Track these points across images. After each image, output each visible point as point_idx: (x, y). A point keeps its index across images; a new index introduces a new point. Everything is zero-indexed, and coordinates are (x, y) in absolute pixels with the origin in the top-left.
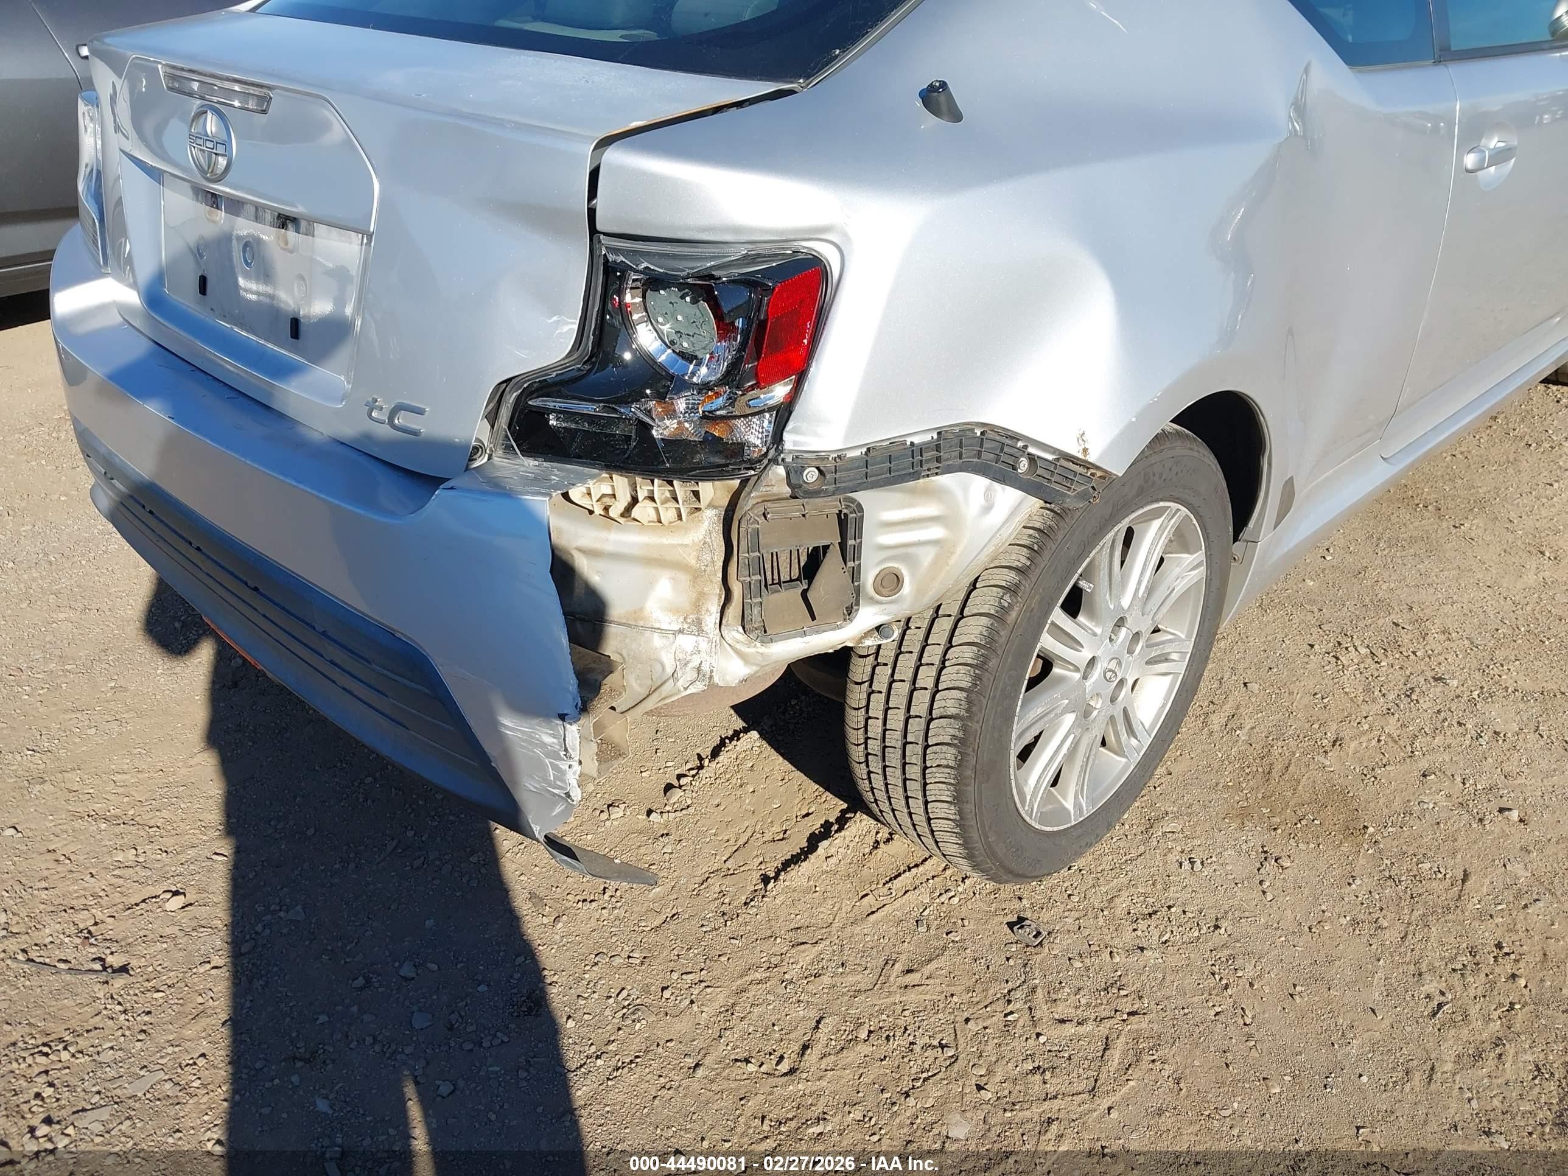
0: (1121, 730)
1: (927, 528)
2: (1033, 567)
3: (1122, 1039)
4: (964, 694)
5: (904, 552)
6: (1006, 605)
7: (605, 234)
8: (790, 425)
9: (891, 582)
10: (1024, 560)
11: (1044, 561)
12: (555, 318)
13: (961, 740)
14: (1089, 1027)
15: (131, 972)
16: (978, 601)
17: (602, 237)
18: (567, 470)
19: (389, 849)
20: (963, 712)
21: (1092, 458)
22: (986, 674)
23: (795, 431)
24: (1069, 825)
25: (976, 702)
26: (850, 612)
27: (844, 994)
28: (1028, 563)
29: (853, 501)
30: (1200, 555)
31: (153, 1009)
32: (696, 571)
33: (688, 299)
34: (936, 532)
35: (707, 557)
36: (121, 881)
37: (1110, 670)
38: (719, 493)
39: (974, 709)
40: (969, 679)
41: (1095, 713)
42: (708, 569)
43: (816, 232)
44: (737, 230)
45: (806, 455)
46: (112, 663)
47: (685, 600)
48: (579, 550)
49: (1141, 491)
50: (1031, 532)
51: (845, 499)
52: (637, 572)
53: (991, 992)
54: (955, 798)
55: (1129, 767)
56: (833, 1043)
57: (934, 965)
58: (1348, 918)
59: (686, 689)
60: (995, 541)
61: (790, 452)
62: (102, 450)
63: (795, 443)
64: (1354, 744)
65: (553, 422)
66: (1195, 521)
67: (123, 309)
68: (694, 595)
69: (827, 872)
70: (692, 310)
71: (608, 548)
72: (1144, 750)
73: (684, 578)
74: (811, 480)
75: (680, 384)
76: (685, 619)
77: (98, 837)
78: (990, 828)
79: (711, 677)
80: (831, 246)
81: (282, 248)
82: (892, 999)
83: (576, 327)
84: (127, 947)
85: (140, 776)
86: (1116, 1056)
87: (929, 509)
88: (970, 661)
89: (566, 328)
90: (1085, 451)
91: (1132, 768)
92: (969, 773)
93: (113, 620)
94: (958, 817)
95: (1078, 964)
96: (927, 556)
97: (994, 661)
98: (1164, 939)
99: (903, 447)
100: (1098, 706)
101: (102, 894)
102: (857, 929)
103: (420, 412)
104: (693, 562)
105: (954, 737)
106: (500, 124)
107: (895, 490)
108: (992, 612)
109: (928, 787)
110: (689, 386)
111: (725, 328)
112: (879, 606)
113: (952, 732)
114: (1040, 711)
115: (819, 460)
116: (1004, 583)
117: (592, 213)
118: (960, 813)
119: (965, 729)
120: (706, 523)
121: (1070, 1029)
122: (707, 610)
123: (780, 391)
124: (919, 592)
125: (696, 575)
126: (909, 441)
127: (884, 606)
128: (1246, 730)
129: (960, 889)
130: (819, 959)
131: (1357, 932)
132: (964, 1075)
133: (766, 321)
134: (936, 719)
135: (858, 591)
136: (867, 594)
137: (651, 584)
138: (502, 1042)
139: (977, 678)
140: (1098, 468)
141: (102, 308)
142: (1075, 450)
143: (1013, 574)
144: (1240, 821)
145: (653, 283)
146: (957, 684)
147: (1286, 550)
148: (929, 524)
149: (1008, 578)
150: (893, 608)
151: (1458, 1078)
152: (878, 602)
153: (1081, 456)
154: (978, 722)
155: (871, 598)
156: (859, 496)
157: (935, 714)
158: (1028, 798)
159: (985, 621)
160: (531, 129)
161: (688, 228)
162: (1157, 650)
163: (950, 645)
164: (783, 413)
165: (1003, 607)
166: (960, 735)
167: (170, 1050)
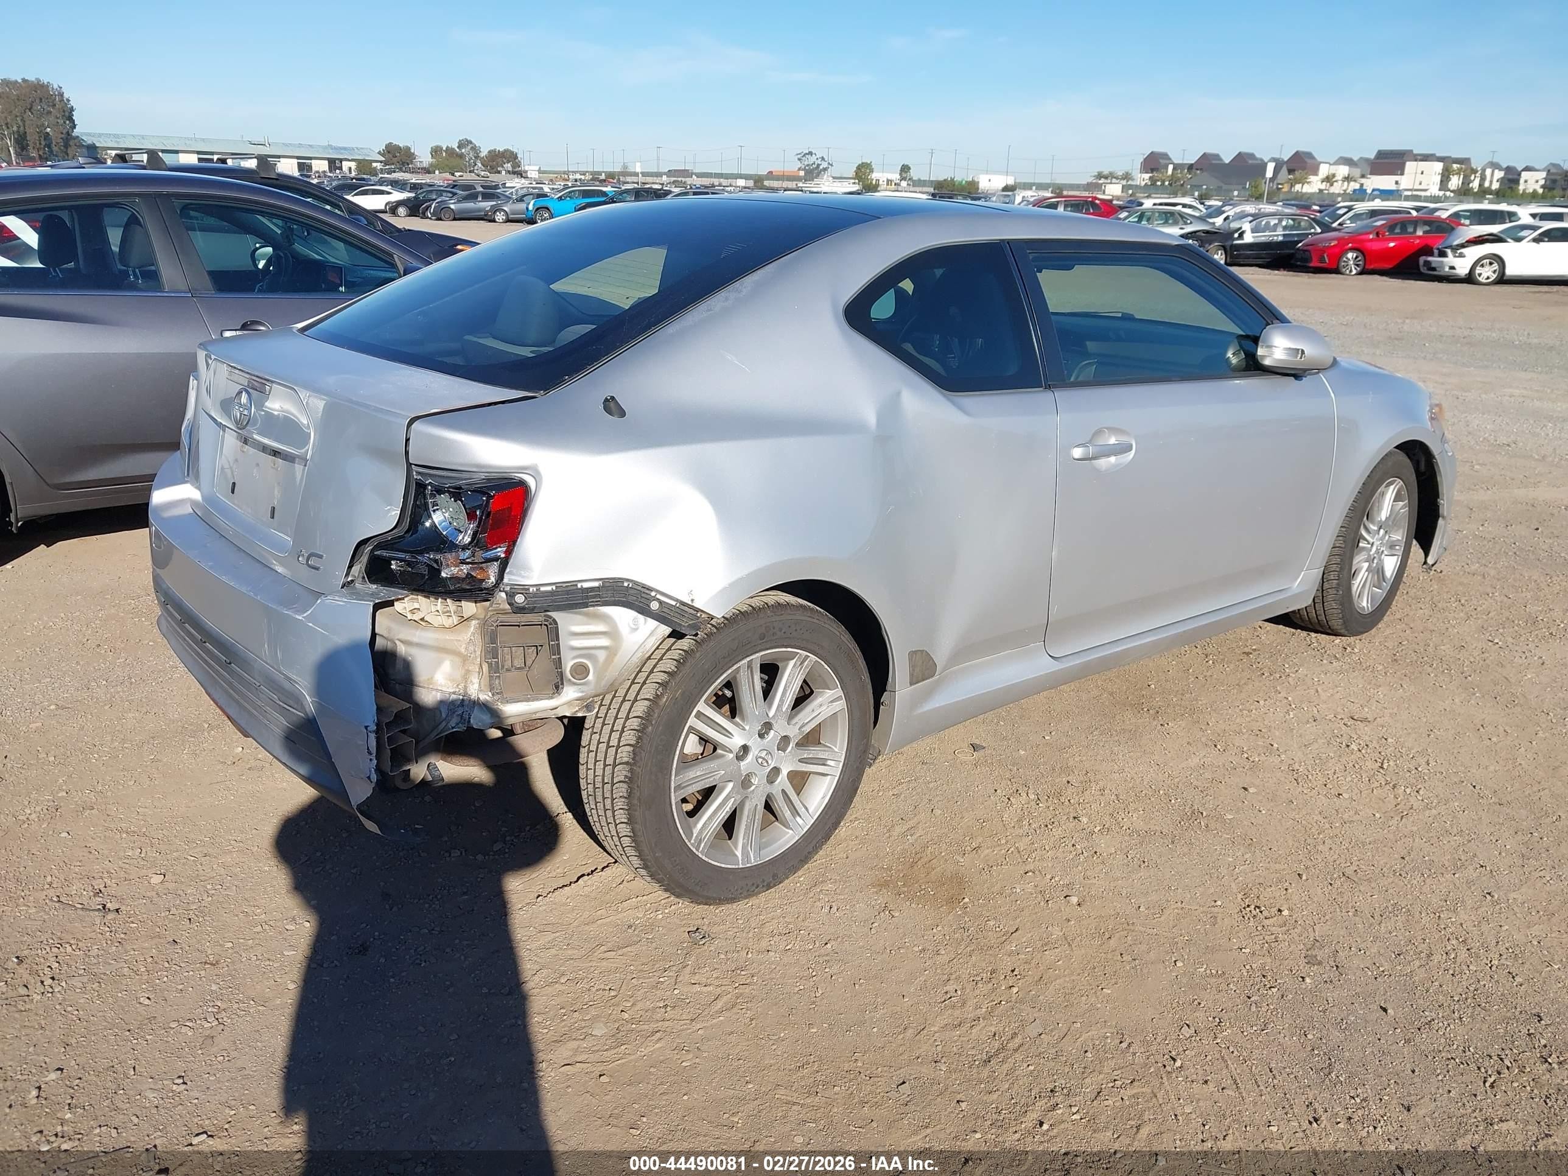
0: (784, 807)
1: (600, 638)
2: (678, 672)
3: (729, 996)
4: (632, 749)
5: (587, 652)
6: (659, 693)
7: (416, 465)
8: (508, 570)
9: (581, 671)
10: (673, 668)
11: (686, 669)
12: (389, 507)
13: (630, 778)
14: (711, 988)
15: (120, 913)
16: (645, 691)
17: (413, 466)
18: (391, 591)
19: (303, 861)
20: (631, 760)
21: (697, 605)
22: (645, 736)
23: (510, 573)
24: (737, 867)
25: (638, 754)
26: (558, 688)
27: (561, 959)
28: (676, 670)
29: (550, 617)
30: (839, 692)
31: (128, 932)
32: (464, 656)
33: (453, 499)
34: (604, 642)
35: (471, 648)
36: (127, 866)
37: (760, 757)
38: (479, 611)
39: (637, 758)
40: (635, 739)
41: (753, 788)
42: (472, 656)
43: (523, 469)
44: (478, 466)
45: (516, 587)
46: (155, 745)
47: (459, 674)
48: (399, 640)
49: (762, 637)
50: (681, 652)
51: (545, 616)
52: (430, 655)
53: (658, 966)
54: (629, 820)
55: (794, 837)
56: (542, 983)
57: (629, 949)
58: (920, 948)
59: (453, 728)
60: (641, 650)
61: (507, 585)
62: (164, 586)
63: (509, 580)
64: (987, 851)
65: (393, 567)
66: (826, 667)
67: (194, 503)
68: (463, 671)
69: (581, 895)
70: (455, 505)
71: (415, 640)
72: (808, 827)
73: (457, 660)
74: (519, 601)
75: (452, 546)
76: (458, 685)
77: (119, 841)
78: (656, 845)
79: (469, 721)
80: (532, 478)
81: (272, 468)
82: (590, 964)
83: (399, 512)
84: (121, 900)
85: (155, 810)
86: (719, 1004)
87: (601, 627)
88: (636, 728)
89: (393, 513)
90: (692, 600)
91: (797, 838)
92: (635, 802)
93: (163, 719)
94: (632, 834)
95: (723, 956)
96: (602, 655)
97: (650, 728)
98: (787, 948)
99: (575, 588)
100: (756, 783)
101: (113, 871)
102: (587, 928)
103: (321, 557)
104: (463, 650)
105: (626, 776)
106: (367, 406)
107: (576, 613)
108: (651, 698)
109: (616, 813)
110: (456, 546)
111: (471, 516)
112: (576, 687)
113: (625, 773)
114: (698, 774)
115: (524, 590)
116: (660, 681)
117: (407, 453)
118: (633, 830)
119: (631, 771)
120: (472, 628)
121: (697, 988)
122: (471, 681)
123: (500, 551)
124: (599, 677)
125: (465, 659)
126: (579, 586)
127: (580, 687)
128: (915, 837)
129: (667, 911)
130: (554, 939)
131: (922, 955)
132: (618, 1005)
133: (490, 512)
134: (619, 765)
135: (561, 675)
136: (566, 677)
137: (440, 663)
138: (336, 966)
139: (639, 738)
140: (702, 611)
141: (181, 502)
142: (687, 601)
143: (666, 676)
144: (879, 888)
145: (439, 491)
146: (629, 742)
147: (937, 705)
148: (600, 636)
149: (663, 678)
150: (584, 688)
151: (937, 1035)
152: (575, 684)
153: (690, 603)
154: (639, 767)
155: (570, 680)
156: (554, 614)
157: (617, 761)
158: (695, 835)
159: (647, 703)
160: (381, 411)
161: (455, 464)
162: (809, 754)
163: (627, 718)
164: (504, 564)
165: (657, 695)
166: (629, 775)
167: (132, 952)
